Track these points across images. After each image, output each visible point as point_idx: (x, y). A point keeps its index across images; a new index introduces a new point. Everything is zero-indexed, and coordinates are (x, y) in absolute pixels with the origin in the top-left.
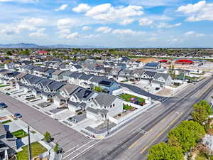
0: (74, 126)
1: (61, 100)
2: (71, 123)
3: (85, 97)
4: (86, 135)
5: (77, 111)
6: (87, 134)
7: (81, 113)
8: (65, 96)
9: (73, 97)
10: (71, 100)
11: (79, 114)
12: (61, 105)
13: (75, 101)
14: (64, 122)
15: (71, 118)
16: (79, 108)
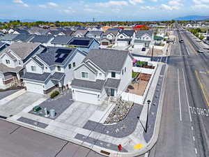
0: (53, 127)
1: (5, 74)
2: (42, 120)
3: (60, 60)
4: (98, 149)
5: (47, 92)
6: (96, 142)
7: (57, 94)
8: (12, 65)
9: (32, 63)
10: (29, 70)
11: (53, 97)
12: (6, 83)
13: (39, 71)
14: (22, 119)
15: (38, 109)
16: (51, 84)
